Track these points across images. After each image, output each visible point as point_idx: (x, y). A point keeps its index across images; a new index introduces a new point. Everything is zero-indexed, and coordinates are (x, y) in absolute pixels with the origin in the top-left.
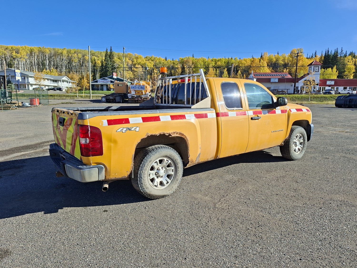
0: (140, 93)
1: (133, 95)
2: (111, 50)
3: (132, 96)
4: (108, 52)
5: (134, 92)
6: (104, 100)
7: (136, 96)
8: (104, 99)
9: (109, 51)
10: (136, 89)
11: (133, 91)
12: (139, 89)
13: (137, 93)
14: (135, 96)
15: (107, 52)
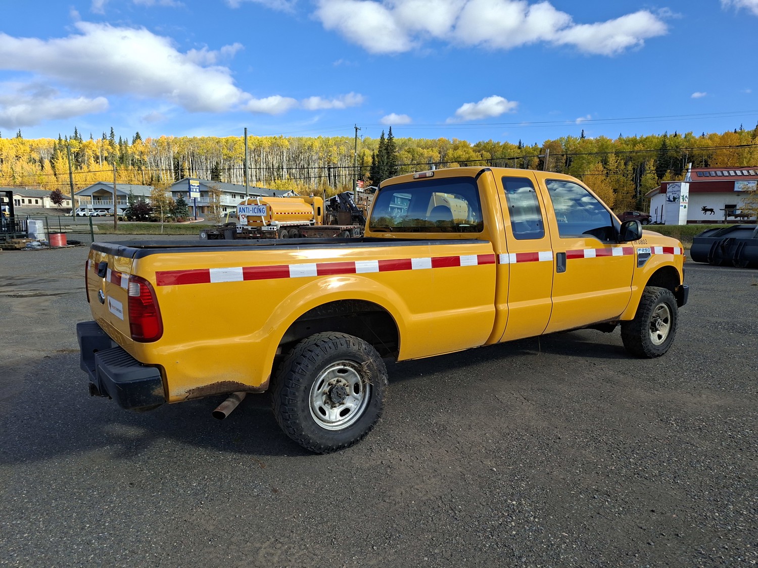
0: (259, 222)
1: (245, 227)
2: (390, 134)
3: (243, 228)
4: (384, 139)
5: (246, 219)
6: (205, 236)
7: (252, 228)
8: (203, 235)
9: (386, 137)
10: (248, 214)
11: (243, 216)
12: (255, 214)
13: (251, 221)
14: (249, 228)
15: (382, 138)
